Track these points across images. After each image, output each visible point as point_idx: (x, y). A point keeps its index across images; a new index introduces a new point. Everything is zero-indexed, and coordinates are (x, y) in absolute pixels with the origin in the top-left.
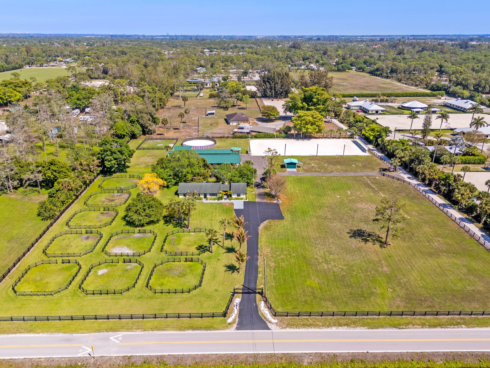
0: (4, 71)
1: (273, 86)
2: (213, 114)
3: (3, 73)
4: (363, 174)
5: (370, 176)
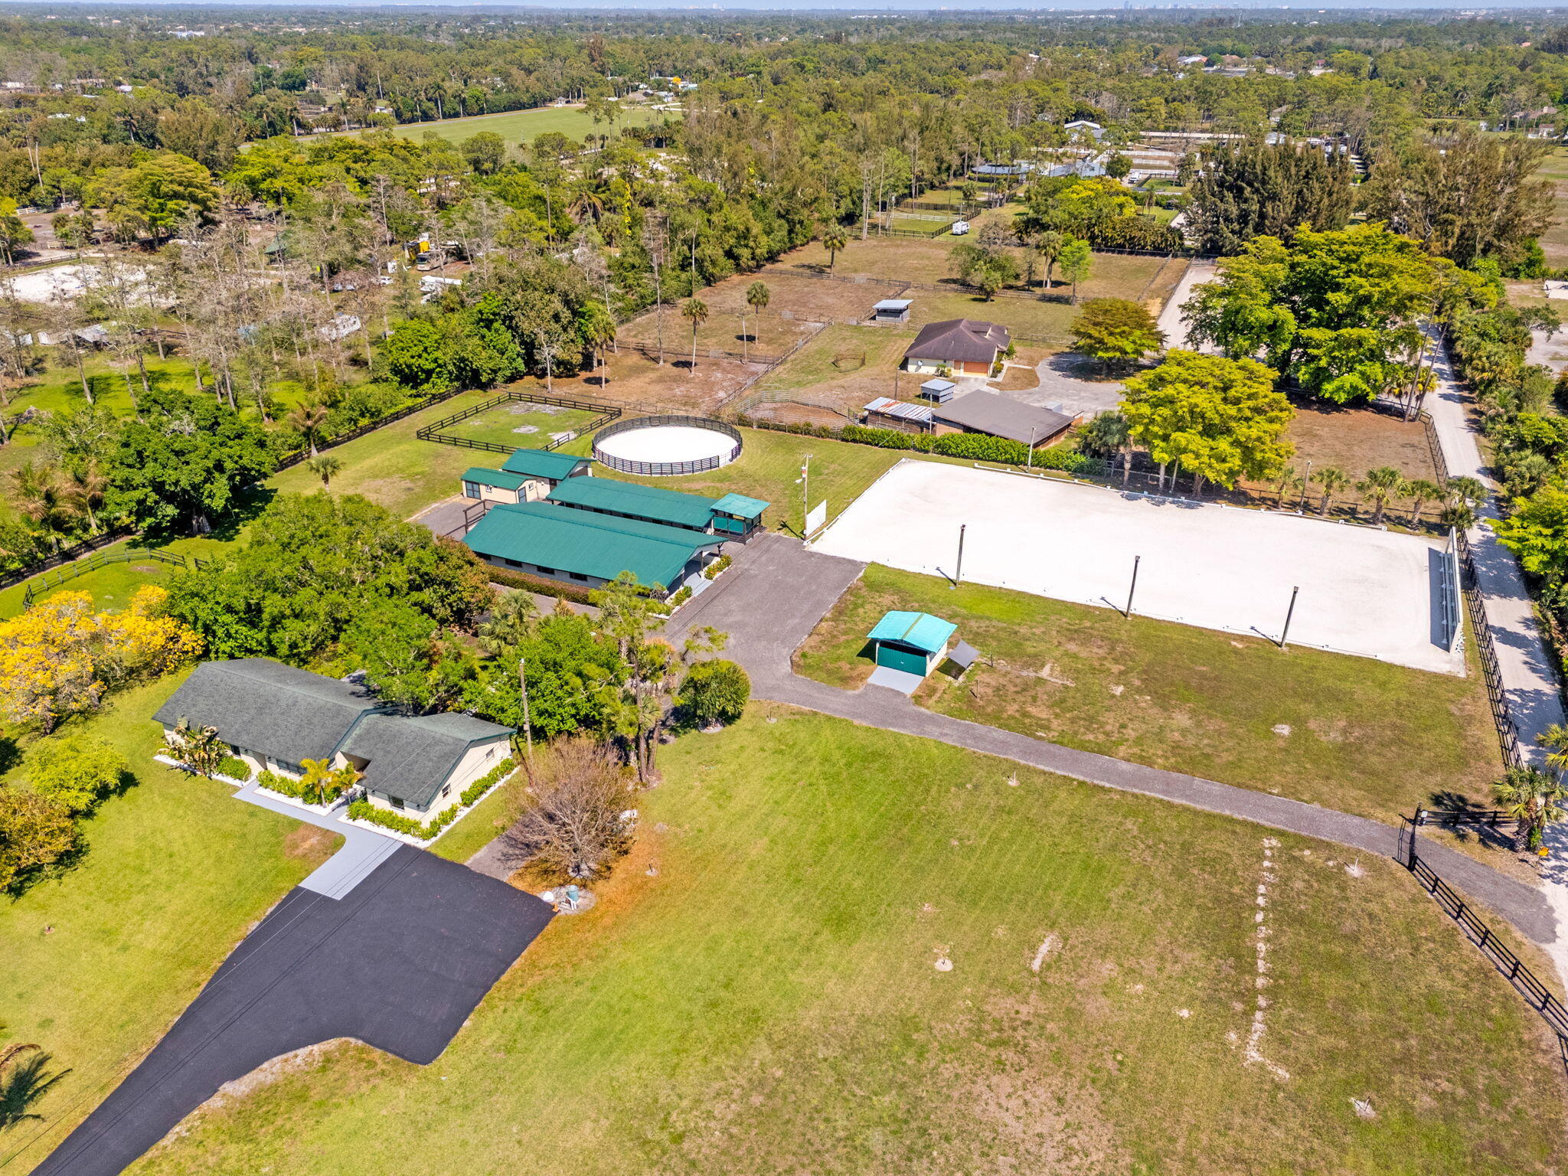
0: (481, 112)
1: (1256, 207)
2: (897, 313)
3: (479, 117)
4: (1282, 817)
5: (1317, 845)
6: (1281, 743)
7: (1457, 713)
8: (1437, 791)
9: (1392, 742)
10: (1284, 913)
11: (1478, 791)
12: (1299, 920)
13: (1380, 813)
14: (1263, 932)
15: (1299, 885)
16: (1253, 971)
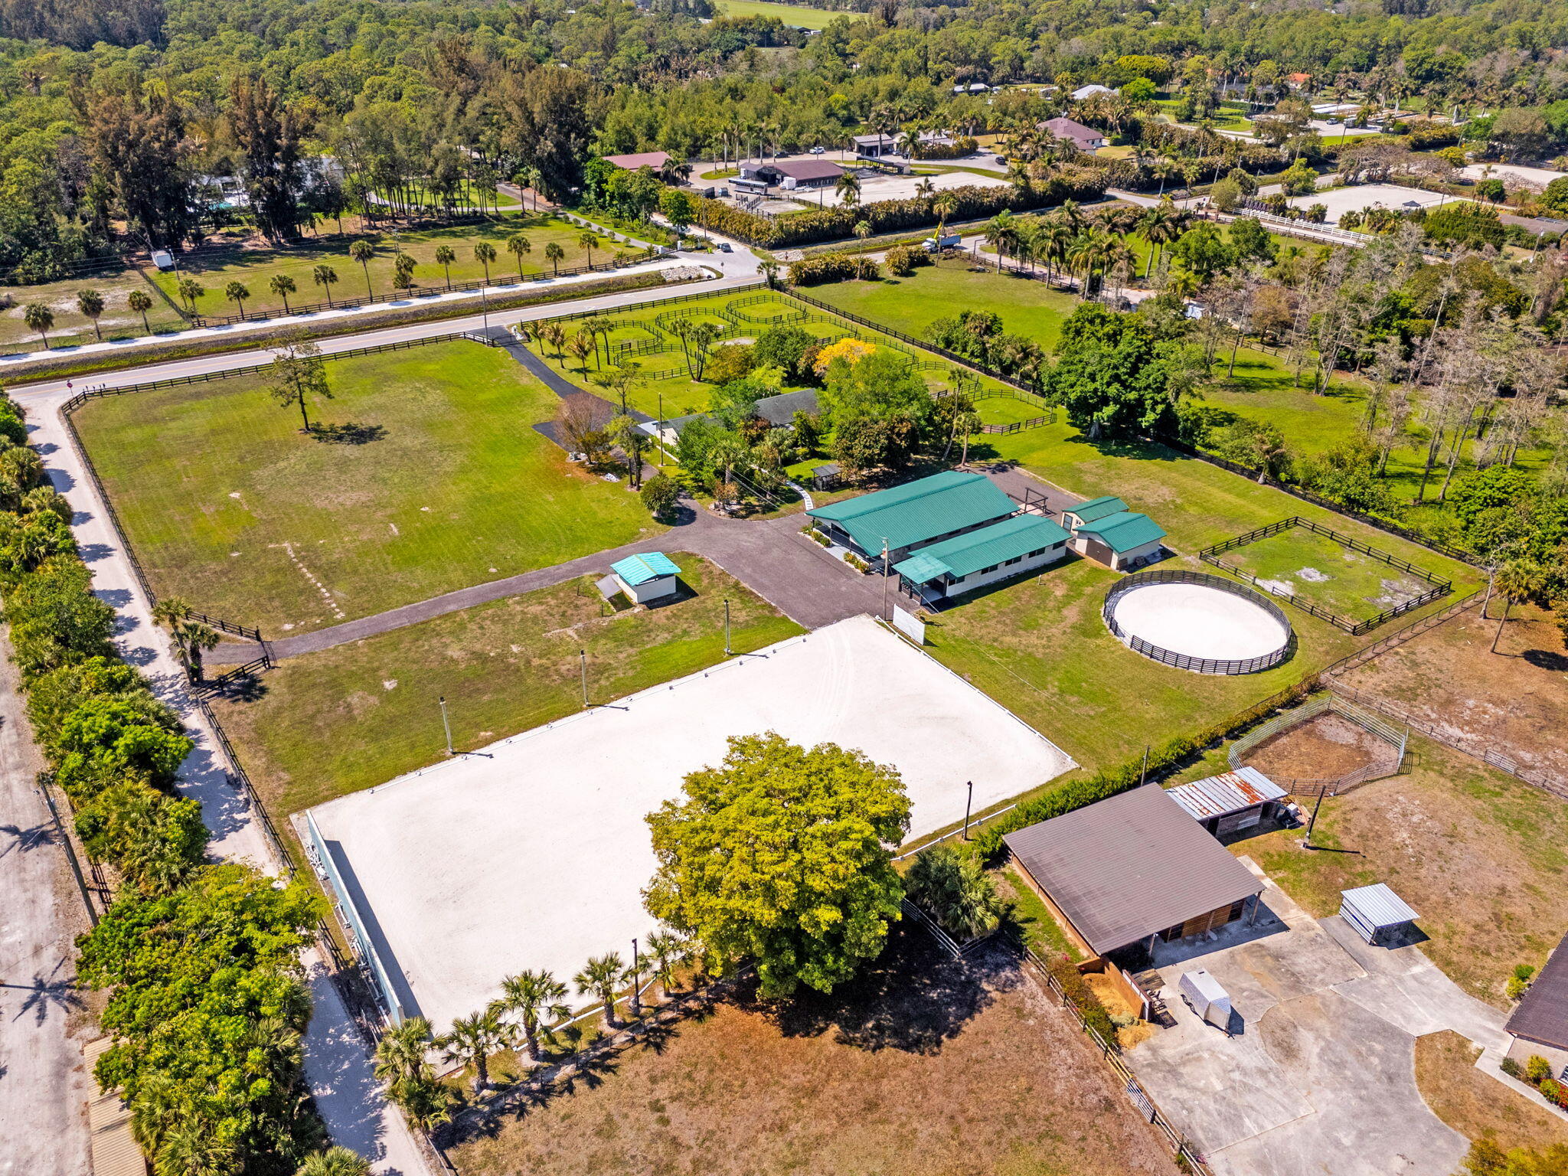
4: (345, 630)
5: (316, 628)
6: (381, 673)
7: (282, 774)
8: (266, 697)
9: (313, 717)
10: (311, 592)
11: (240, 713)
12: (301, 593)
13: (292, 661)
14: (313, 581)
15: (312, 605)
16: (308, 568)
